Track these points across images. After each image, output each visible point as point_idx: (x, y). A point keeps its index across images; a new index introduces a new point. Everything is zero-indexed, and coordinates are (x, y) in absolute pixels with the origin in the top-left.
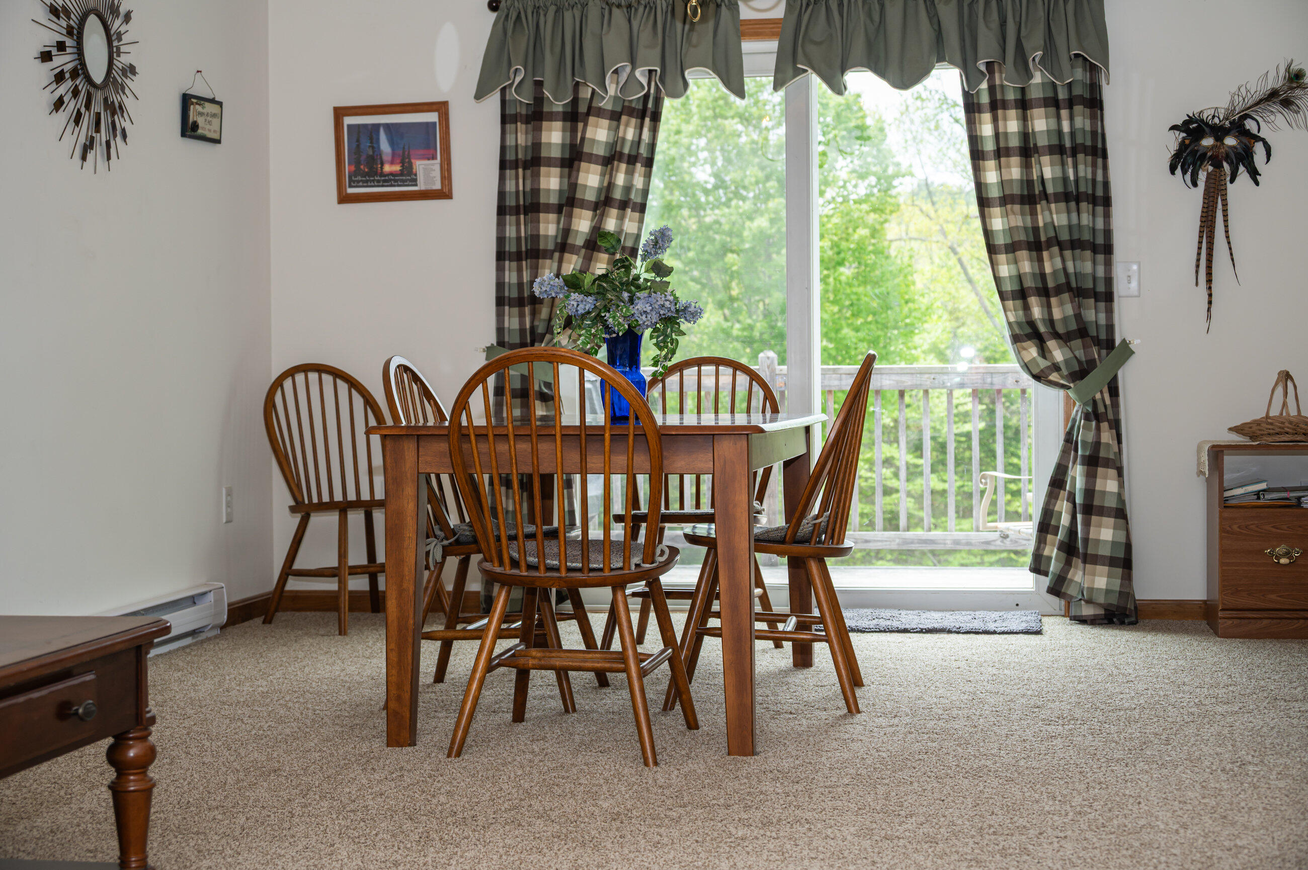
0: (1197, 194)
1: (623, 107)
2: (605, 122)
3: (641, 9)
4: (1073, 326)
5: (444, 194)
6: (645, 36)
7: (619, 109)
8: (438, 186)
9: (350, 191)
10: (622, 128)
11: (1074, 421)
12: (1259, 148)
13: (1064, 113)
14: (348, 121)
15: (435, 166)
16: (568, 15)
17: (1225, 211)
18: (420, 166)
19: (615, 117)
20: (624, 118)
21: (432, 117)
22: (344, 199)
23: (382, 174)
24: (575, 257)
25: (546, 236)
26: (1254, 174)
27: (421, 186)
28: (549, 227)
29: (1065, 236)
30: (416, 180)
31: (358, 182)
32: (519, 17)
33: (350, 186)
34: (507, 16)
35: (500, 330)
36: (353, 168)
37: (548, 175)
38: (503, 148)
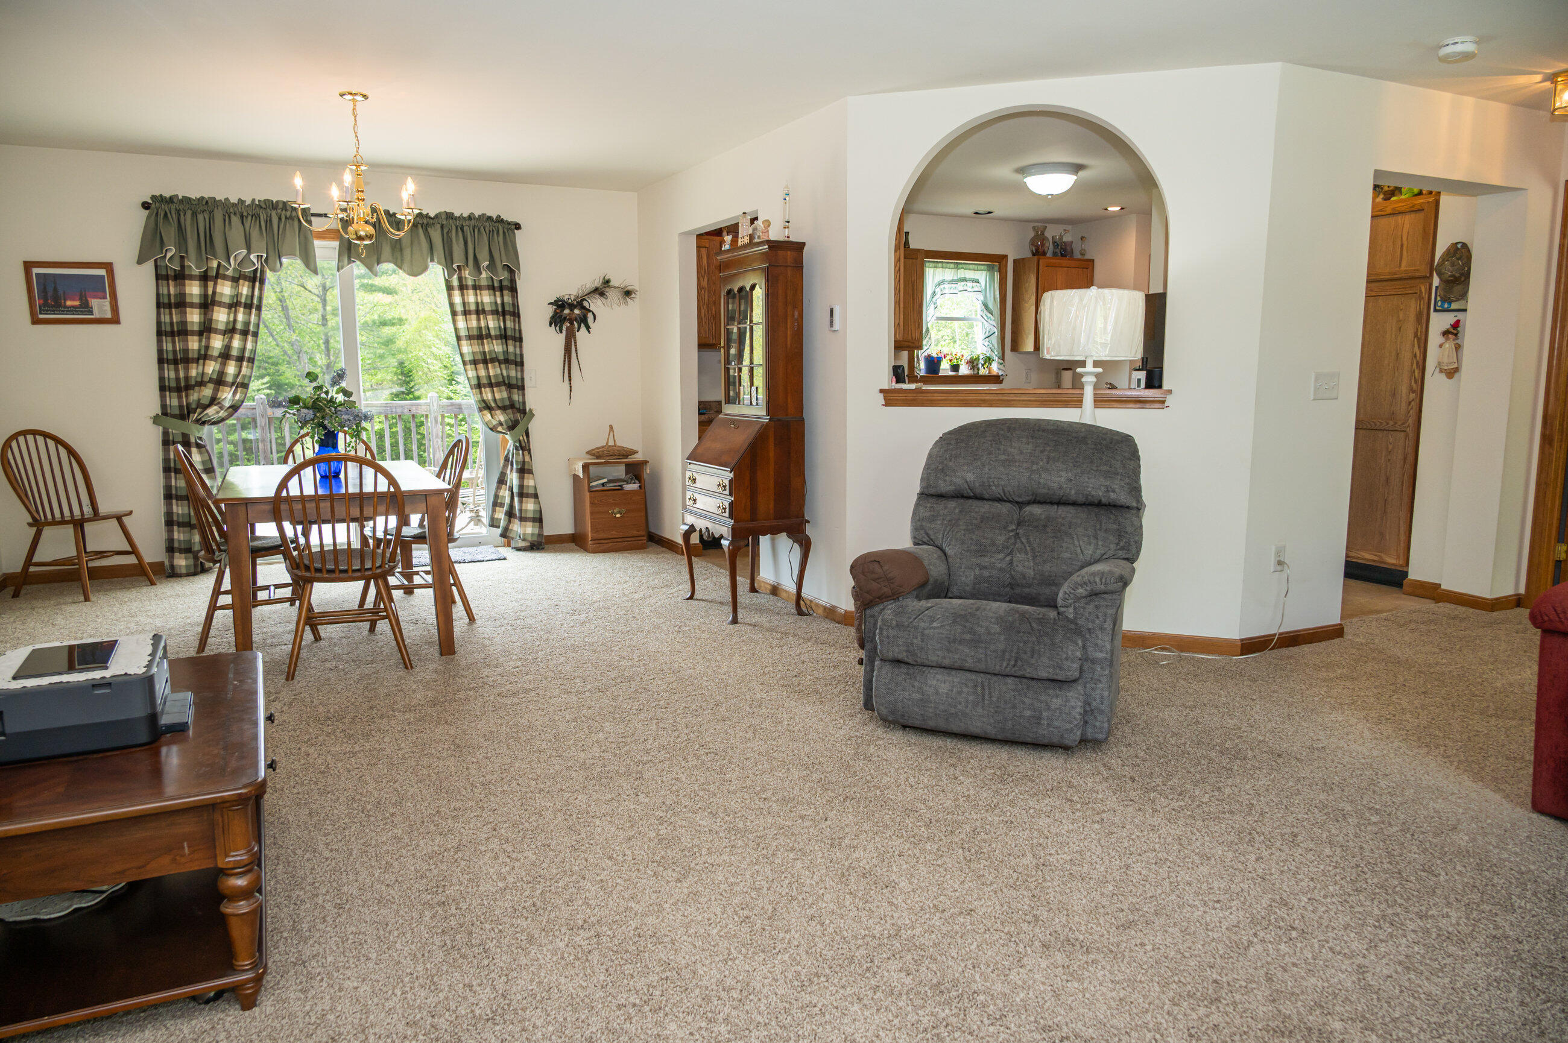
0: (562, 337)
1: (240, 275)
2: (229, 283)
3: (250, 217)
4: (507, 403)
5: (115, 320)
6: (255, 234)
7: (237, 276)
8: (109, 315)
9: (41, 316)
10: (240, 287)
11: (509, 451)
12: (590, 315)
13: (498, 293)
14: (35, 271)
15: (106, 304)
16: (200, 217)
17: (576, 346)
18: (95, 303)
19: (235, 280)
20: (241, 281)
21: (102, 272)
22: (36, 321)
23: (65, 307)
24: (213, 363)
25: (193, 350)
26: (588, 328)
27: (96, 315)
28: (194, 344)
29: (501, 357)
30: (92, 312)
31: (47, 311)
32: (166, 214)
33: (41, 313)
34: (157, 213)
35: (164, 406)
36: (42, 301)
37: (192, 313)
38: (158, 295)
